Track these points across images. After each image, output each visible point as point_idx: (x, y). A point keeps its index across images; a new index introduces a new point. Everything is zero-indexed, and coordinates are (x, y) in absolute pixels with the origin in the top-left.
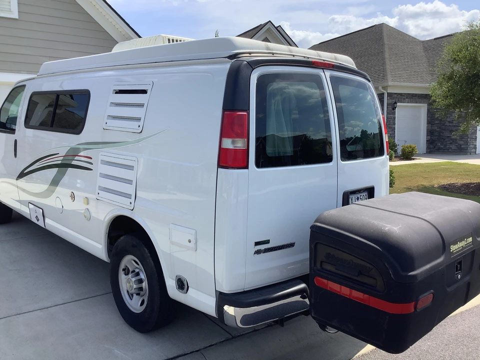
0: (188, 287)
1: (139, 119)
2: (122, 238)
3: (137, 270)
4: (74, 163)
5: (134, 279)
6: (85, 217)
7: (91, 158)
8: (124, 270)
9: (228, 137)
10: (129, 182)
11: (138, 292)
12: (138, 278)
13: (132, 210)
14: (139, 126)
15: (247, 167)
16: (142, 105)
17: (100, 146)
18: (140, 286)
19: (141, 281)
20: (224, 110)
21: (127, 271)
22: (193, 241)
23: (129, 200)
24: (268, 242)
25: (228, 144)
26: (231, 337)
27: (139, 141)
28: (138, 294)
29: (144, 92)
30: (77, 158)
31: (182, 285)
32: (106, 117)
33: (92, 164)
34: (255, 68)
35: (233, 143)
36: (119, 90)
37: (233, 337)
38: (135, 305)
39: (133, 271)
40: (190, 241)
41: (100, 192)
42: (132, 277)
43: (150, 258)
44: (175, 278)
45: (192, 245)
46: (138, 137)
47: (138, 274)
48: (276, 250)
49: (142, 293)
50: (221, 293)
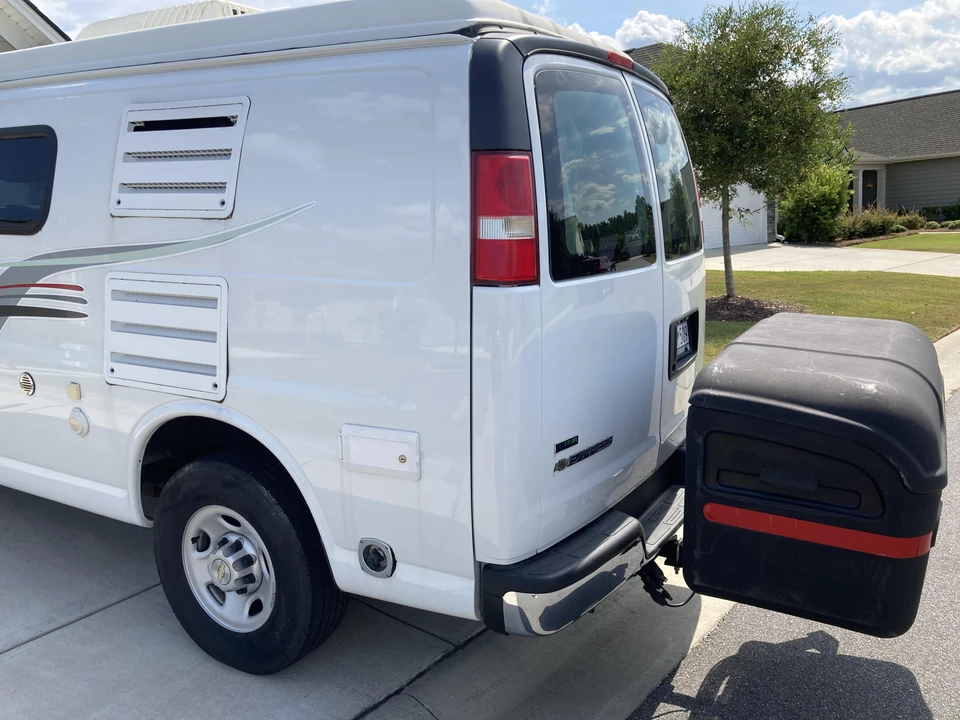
0: (395, 562)
1: (220, 187)
2: (187, 469)
3: (233, 539)
4: (23, 302)
5: (231, 560)
6: (74, 428)
7: (80, 289)
8: (194, 540)
9: (495, 212)
10: (209, 336)
11: (243, 586)
12: (240, 554)
13: (221, 402)
14: (223, 203)
15: (536, 281)
16: (225, 154)
17: (106, 257)
18: (246, 572)
19: (247, 561)
20: (475, 151)
21: (203, 542)
22: (413, 459)
23: (211, 380)
24: (573, 442)
25: (494, 229)
26: (452, 648)
27: (226, 237)
28: (241, 591)
29: (225, 122)
30: (32, 291)
31: (376, 559)
32: (116, 187)
33: (84, 302)
34: (528, 56)
35: (507, 226)
36: (146, 122)
37: (457, 648)
38: (234, 615)
39: (224, 541)
40: (403, 459)
41: (114, 365)
42: (227, 556)
43: (278, 508)
44: (356, 545)
45: (410, 467)
46: (221, 229)
47: (238, 546)
48: (587, 456)
49: (251, 587)
50: (488, 566)
